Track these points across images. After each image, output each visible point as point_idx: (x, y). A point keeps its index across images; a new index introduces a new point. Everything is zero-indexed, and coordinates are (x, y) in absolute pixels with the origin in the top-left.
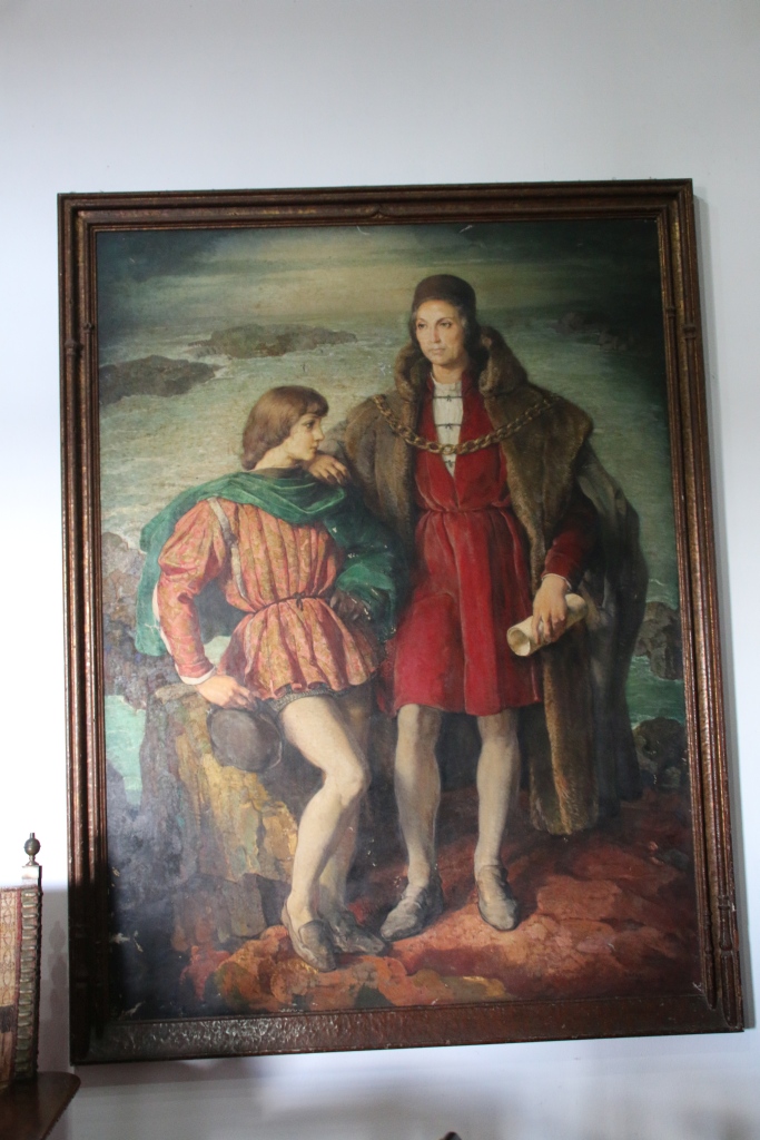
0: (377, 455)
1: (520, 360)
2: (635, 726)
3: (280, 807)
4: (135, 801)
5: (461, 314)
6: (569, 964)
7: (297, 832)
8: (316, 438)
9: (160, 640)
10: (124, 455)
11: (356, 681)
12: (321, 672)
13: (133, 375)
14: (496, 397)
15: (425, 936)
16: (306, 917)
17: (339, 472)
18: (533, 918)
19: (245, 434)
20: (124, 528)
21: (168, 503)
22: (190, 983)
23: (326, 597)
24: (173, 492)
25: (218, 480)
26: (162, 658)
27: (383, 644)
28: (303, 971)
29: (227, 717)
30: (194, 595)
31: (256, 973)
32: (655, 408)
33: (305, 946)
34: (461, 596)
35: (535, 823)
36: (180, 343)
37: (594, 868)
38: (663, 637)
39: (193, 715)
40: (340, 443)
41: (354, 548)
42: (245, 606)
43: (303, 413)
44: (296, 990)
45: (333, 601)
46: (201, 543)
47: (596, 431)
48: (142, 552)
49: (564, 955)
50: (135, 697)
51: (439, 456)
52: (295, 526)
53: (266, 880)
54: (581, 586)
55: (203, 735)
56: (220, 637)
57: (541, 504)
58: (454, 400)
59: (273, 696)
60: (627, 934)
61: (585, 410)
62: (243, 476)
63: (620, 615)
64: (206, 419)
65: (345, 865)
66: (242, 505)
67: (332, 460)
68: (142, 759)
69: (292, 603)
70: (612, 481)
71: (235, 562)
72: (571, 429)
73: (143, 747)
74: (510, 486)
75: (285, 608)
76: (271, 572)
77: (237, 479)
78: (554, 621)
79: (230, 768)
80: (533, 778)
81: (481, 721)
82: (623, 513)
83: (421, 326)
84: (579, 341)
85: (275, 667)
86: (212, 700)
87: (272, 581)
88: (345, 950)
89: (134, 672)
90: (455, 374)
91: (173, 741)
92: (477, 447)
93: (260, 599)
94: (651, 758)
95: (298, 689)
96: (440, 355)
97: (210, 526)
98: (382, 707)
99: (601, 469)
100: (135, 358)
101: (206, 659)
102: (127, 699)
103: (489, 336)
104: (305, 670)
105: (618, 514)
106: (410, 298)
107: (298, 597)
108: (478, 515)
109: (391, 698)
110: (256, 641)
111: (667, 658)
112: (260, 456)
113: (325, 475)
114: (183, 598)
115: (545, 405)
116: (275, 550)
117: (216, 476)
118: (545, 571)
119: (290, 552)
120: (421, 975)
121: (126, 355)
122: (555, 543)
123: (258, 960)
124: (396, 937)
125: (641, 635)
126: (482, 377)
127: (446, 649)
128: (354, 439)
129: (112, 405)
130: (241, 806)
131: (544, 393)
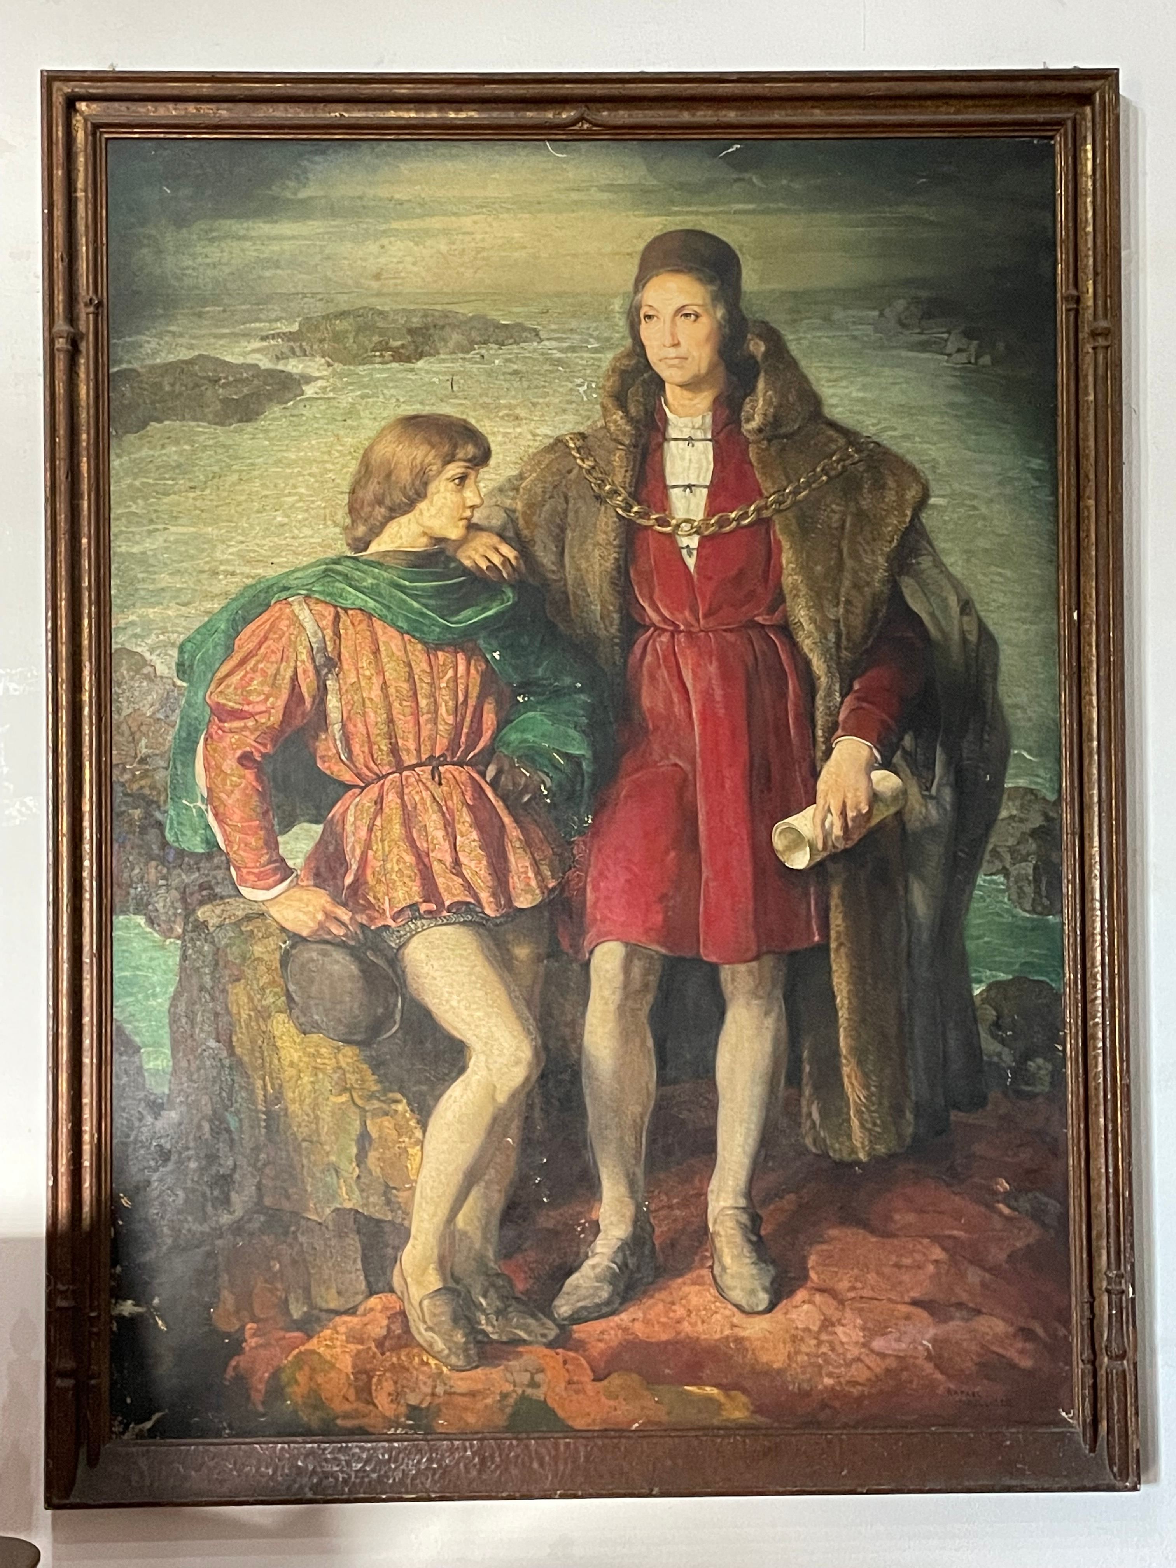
0: (569, 534)
1: (811, 378)
2: (977, 990)
3: (397, 1101)
4: (161, 1088)
5: (715, 298)
6: (859, 1373)
7: (421, 1143)
8: (469, 503)
9: (208, 827)
10: (151, 521)
11: (523, 902)
12: (468, 887)
13: (167, 388)
14: (769, 441)
15: (624, 1317)
16: (434, 1281)
17: (506, 560)
18: (801, 1295)
19: (353, 492)
20: (149, 641)
21: (224, 603)
22: (242, 1380)
23: (480, 763)
24: (233, 585)
25: (305, 568)
26: (209, 856)
27: (570, 843)
28: (425, 1368)
29: (314, 955)
30: (263, 755)
31: (350, 1370)
32: (1036, 463)
33: (429, 1329)
34: (699, 768)
35: (808, 1141)
36: (247, 335)
37: (903, 1218)
38: (1032, 846)
39: (258, 950)
40: (510, 512)
41: (525, 687)
42: (347, 777)
43: (449, 459)
44: (413, 1400)
45: (491, 771)
46: (278, 670)
47: (932, 501)
48: (179, 683)
49: (849, 1356)
50: (163, 918)
51: (671, 537)
52: (432, 648)
53: (369, 1219)
54: (897, 758)
55: (273, 983)
56: (306, 825)
57: (837, 621)
58: (700, 445)
59: (390, 922)
60: (955, 1327)
61: (919, 466)
62: (349, 563)
63: (959, 806)
64: (289, 465)
65: (498, 1200)
66: (346, 610)
67: (495, 540)
68: (174, 1020)
69: (425, 772)
70: (956, 585)
71: (332, 702)
72: (891, 496)
73: (175, 999)
74: (786, 590)
75: (412, 780)
76: (391, 721)
77: (339, 568)
78: (851, 814)
79: (315, 1037)
80: (807, 1068)
81: (725, 973)
82: (973, 638)
83: (649, 317)
84: (911, 347)
85: (394, 877)
86: (288, 926)
87: (391, 736)
88: (494, 1337)
89: (164, 878)
90: (704, 400)
91: (224, 991)
92: (734, 524)
93: (372, 765)
94: (1003, 1042)
95: (430, 912)
96: (681, 368)
97: (292, 644)
98: (565, 944)
99: (939, 564)
100: (171, 358)
101: (283, 860)
102: (151, 922)
103: (760, 336)
104: (440, 881)
105: (964, 641)
106: (633, 268)
107: (434, 763)
108: (731, 637)
109: (580, 932)
110: (363, 833)
111: (1037, 881)
112: (376, 531)
113: (484, 565)
114: (245, 759)
115: (850, 456)
116: (398, 685)
117: (306, 561)
118: (840, 732)
119: (423, 689)
120: (615, 1380)
121: (155, 353)
122: (856, 686)
123: (353, 1347)
124: (577, 1318)
125: (993, 840)
126: (747, 407)
127: (673, 854)
128: (530, 506)
129: (131, 437)
130: (333, 1099)
131: (849, 435)
